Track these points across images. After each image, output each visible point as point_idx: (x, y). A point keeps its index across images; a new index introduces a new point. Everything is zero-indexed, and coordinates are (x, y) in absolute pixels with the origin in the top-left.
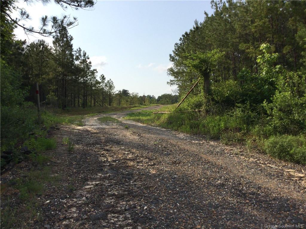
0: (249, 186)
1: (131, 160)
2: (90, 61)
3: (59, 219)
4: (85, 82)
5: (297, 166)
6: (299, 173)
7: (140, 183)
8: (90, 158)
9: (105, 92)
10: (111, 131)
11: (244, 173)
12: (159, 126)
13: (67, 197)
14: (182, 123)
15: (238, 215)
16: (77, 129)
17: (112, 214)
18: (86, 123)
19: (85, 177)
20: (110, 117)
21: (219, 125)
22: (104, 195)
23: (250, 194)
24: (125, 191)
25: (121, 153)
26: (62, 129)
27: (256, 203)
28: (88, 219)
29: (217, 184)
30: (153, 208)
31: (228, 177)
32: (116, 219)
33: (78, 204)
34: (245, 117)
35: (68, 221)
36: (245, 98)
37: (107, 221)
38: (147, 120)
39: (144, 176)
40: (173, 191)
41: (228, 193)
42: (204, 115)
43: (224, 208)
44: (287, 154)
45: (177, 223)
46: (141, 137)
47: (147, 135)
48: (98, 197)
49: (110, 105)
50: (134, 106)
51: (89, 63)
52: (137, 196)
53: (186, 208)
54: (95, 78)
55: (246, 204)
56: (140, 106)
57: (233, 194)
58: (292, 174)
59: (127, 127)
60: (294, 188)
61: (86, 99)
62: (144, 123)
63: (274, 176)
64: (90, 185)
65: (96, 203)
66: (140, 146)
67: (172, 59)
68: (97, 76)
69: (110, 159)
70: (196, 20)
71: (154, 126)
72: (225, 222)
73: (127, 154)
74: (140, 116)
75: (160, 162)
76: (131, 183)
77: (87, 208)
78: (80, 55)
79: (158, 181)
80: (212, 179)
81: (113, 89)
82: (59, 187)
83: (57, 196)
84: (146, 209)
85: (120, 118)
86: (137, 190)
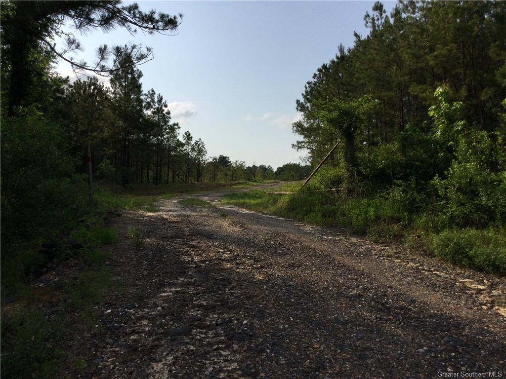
0: (397, 299)
1: (227, 260)
2: (168, 110)
3: (125, 332)
4: (159, 144)
5: (477, 274)
6: (480, 284)
7: (239, 292)
8: (167, 257)
9: (191, 159)
10: (200, 220)
11: (394, 282)
12: (275, 213)
13: (135, 306)
14: (311, 210)
15: (375, 334)
16: (148, 216)
17: (198, 330)
18: (160, 208)
19: (161, 281)
20: (198, 199)
21: (366, 213)
22: (187, 306)
23: (397, 308)
24: (217, 301)
25: (212, 251)
26: (125, 215)
27: (403, 320)
28: (165, 334)
29: (351, 295)
30: (256, 323)
31: (369, 286)
32: (204, 336)
33: (150, 315)
34: (407, 200)
35: (137, 335)
36: (408, 171)
37: (190, 337)
38: (257, 204)
39: (246, 281)
40: (285, 302)
41: (364, 307)
42: (345, 198)
43: (356, 325)
44: (465, 257)
45: (288, 340)
46: (245, 228)
47: (255, 227)
48: (179, 307)
49: (198, 181)
50: (237, 183)
51: (166, 113)
52: (234, 307)
53: (302, 323)
54: (175, 137)
55: (388, 321)
56: (248, 182)
57: (373, 308)
58: (468, 285)
59: (224, 215)
60: (465, 304)
61: (161, 171)
62: (251, 210)
63: (439, 287)
64: (168, 292)
65: (176, 315)
66: (243, 241)
67: (301, 107)
68: (179, 133)
69: (196, 259)
70: (341, 45)
71: (267, 214)
72: (354, 342)
73: (222, 252)
74: (246, 199)
75: (271, 264)
76: (227, 291)
77: (164, 321)
78: (153, 101)
79: (266, 289)
80: (345, 287)
81: (204, 154)
82: (124, 294)
83: (121, 305)
84: (246, 324)
85: (213, 201)
86: (234, 300)
